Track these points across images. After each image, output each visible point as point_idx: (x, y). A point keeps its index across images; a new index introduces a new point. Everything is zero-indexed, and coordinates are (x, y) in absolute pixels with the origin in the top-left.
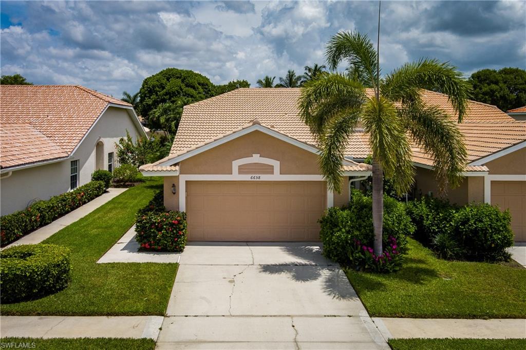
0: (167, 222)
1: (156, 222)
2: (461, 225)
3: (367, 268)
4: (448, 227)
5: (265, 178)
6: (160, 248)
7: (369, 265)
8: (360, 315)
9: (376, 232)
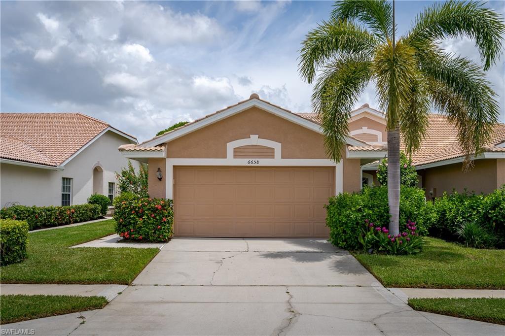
0: (148, 207)
1: (136, 207)
2: (490, 209)
3: (381, 250)
4: (475, 215)
5: (264, 162)
6: (141, 238)
7: (383, 247)
8: (372, 285)
9: (391, 212)
